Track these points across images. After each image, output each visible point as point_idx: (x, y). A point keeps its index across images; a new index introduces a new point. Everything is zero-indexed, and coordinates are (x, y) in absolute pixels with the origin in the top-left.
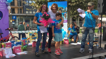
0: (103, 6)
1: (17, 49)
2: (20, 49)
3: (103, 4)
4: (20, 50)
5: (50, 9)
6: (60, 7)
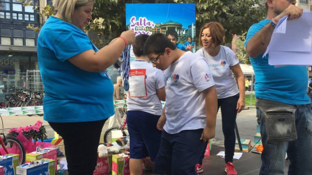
5: (134, 28)
6: (171, 21)
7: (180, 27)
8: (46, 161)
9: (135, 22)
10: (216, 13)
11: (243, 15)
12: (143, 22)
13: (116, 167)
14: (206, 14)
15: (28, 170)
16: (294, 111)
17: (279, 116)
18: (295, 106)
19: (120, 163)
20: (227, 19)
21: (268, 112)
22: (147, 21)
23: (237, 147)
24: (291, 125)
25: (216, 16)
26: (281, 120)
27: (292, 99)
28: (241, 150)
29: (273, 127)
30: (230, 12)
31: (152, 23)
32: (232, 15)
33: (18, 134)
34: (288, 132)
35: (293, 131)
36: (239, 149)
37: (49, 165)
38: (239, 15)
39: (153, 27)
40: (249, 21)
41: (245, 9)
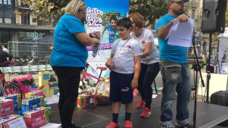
0: (217, 14)
1: (37, 119)
2: (43, 119)
3: (218, 12)
4: (43, 121)
5: (89, 15)
6: (113, 11)
7: (119, 15)
8: (39, 97)
9: (90, 11)
10: (142, 5)
11: (161, 7)
12: (95, 11)
13: (80, 102)
14: (137, 6)
15: (29, 101)
16: (180, 66)
17: (173, 70)
18: (181, 64)
19: (82, 99)
20: (150, 9)
21: (167, 68)
22: (98, 11)
23: (154, 92)
24: (179, 74)
25: (143, 7)
26: (174, 72)
27: (180, 60)
28: (157, 93)
29: (170, 76)
30: (152, 4)
31: (101, 12)
32: (153, 6)
33: (17, 82)
34: (178, 78)
35: (180, 77)
36: (155, 93)
37: (41, 99)
38: (158, 6)
39: (102, 15)
40: (165, 10)
41: (162, 2)
